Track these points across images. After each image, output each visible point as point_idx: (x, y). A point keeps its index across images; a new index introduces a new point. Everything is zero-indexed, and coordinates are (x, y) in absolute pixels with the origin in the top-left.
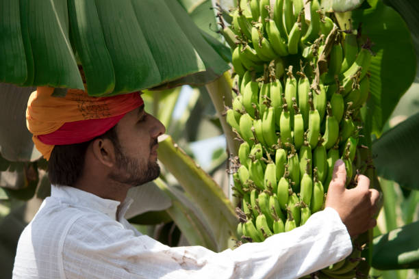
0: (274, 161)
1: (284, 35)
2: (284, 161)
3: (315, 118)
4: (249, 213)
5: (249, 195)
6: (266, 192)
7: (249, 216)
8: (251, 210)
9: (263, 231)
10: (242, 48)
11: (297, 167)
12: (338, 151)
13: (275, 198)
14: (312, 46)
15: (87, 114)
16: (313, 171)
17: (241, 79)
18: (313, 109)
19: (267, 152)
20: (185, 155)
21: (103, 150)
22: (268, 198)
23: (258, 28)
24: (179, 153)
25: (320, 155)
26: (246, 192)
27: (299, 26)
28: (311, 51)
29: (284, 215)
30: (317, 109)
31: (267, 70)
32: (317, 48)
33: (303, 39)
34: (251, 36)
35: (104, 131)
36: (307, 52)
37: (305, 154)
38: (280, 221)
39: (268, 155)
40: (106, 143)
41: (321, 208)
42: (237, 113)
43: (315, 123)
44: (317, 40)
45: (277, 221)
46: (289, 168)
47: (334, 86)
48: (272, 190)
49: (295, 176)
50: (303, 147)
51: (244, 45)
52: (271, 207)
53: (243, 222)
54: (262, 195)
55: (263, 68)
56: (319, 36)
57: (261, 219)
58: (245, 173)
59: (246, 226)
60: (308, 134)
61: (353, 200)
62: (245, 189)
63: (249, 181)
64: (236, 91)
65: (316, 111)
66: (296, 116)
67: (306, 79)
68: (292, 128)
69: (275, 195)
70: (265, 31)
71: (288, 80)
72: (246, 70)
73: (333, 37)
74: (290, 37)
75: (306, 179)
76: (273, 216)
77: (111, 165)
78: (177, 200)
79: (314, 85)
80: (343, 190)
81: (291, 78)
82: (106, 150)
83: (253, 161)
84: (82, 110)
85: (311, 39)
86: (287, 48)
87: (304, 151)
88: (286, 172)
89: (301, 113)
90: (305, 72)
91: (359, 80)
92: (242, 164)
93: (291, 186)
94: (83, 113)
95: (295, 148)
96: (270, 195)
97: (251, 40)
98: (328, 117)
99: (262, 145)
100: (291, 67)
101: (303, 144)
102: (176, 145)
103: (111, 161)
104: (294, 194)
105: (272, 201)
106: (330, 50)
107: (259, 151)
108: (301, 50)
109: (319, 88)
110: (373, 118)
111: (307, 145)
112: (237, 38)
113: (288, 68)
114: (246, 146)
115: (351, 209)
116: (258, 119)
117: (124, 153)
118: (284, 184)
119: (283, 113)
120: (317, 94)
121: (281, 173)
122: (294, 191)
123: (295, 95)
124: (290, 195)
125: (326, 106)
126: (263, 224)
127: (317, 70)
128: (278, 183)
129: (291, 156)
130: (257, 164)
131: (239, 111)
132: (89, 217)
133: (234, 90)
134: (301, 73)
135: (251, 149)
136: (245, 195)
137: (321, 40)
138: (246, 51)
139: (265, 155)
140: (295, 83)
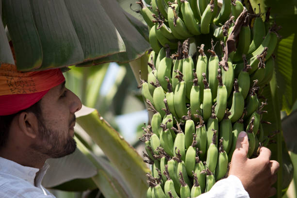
0: (184, 131)
1: (197, 16)
2: (193, 131)
3: (222, 92)
4: (158, 178)
5: (159, 162)
6: (174, 159)
7: (158, 181)
8: (160, 175)
9: (170, 195)
10: (158, 26)
11: (204, 137)
12: (242, 125)
13: (183, 165)
14: (223, 27)
15: (15, 88)
16: (219, 141)
17: (156, 55)
18: (221, 85)
19: (177, 122)
20: (109, 127)
21: (27, 122)
22: (176, 165)
23: (173, 8)
24: (104, 125)
25: (226, 127)
26: (156, 159)
27: (212, 8)
28: (221, 31)
29: (191, 180)
30: (225, 84)
31: (181, 46)
32: (227, 28)
33: (215, 20)
34: (167, 15)
35: (29, 106)
36: (218, 32)
37: (212, 125)
38: (186, 186)
39: (178, 125)
40: (30, 116)
41: (225, 176)
42: (151, 85)
43: (223, 97)
44: (227, 21)
45: (183, 185)
46: (197, 138)
47: (241, 65)
48: (181, 157)
49: (202, 146)
50: (210, 119)
51: (161, 23)
52: (178, 173)
53: (152, 186)
54: (171, 162)
55: (177, 45)
56: (230, 18)
57: (169, 184)
58: (156, 141)
59: (155, 190)
60: (216, 107)
61: (255, 169)
62: (155, 156)
63: (160, 148)
64: (151, 66)
65: (224, 86)
66: (205, 90)
67: (216, 57)
68: (201, 101)
69: (183, 162)
70: (180, 11)
71: (200, 57)
72: (161, 46)
73: (242, 19)
74: (203, 17)
75: (212, 149)
76: (180, 181)
77: (34, 137)
78: (103, 169)
79: (223, 62)
80: (246, 160)
81: (202, 55)
82: (30, 123)
83: (164, 130)
84: (11, 85)
85: (222, 21)
86: (200, 28)
87: (211, 123)
88: (194, 141)
89: (210, 88)
90: (215, 50)
91: (265, 60)
92: (153, 133)
93: (198, 154)
94: (11, 87)
95: (203, 120)
96: (179, 162)
97: (167, 20)
98: (235, 92)
99: (173, 116)
100: (203, 45)
101: (211, 116)
102: (101, 118)
103: (34, 132)
104: (201, 162)
105: (180, 167)
106: (239, 30)
107: (170, 121)
108: (212, 30)
109: (227, 65)
110: (284, 96)
111: (215, 117)
112: (154, 17)
113: (200, 46)
114: (158, 117)
115: (252, 177)
116: (170, 91)
117: (46, 126)
118: (191, 152)
119: (193, 87)
120: (226, 70)
121: (190, 142)
122: (200, 159)
123: (206, 71)
124: (197, 162)
125: (233, 82)
126: (170, 188)
127: (226, 49)
128: (186, 151)
129: (199, 126)
130: (168, 133)
131: (153, 84)
132: (12, 183)
133: (149, 64)
134: (212, 51)
135: (162, 119)
136: (155, 161)
137: (231, 21)
138: (162, 29)
139: (175, 125)
140: (206, 60)
